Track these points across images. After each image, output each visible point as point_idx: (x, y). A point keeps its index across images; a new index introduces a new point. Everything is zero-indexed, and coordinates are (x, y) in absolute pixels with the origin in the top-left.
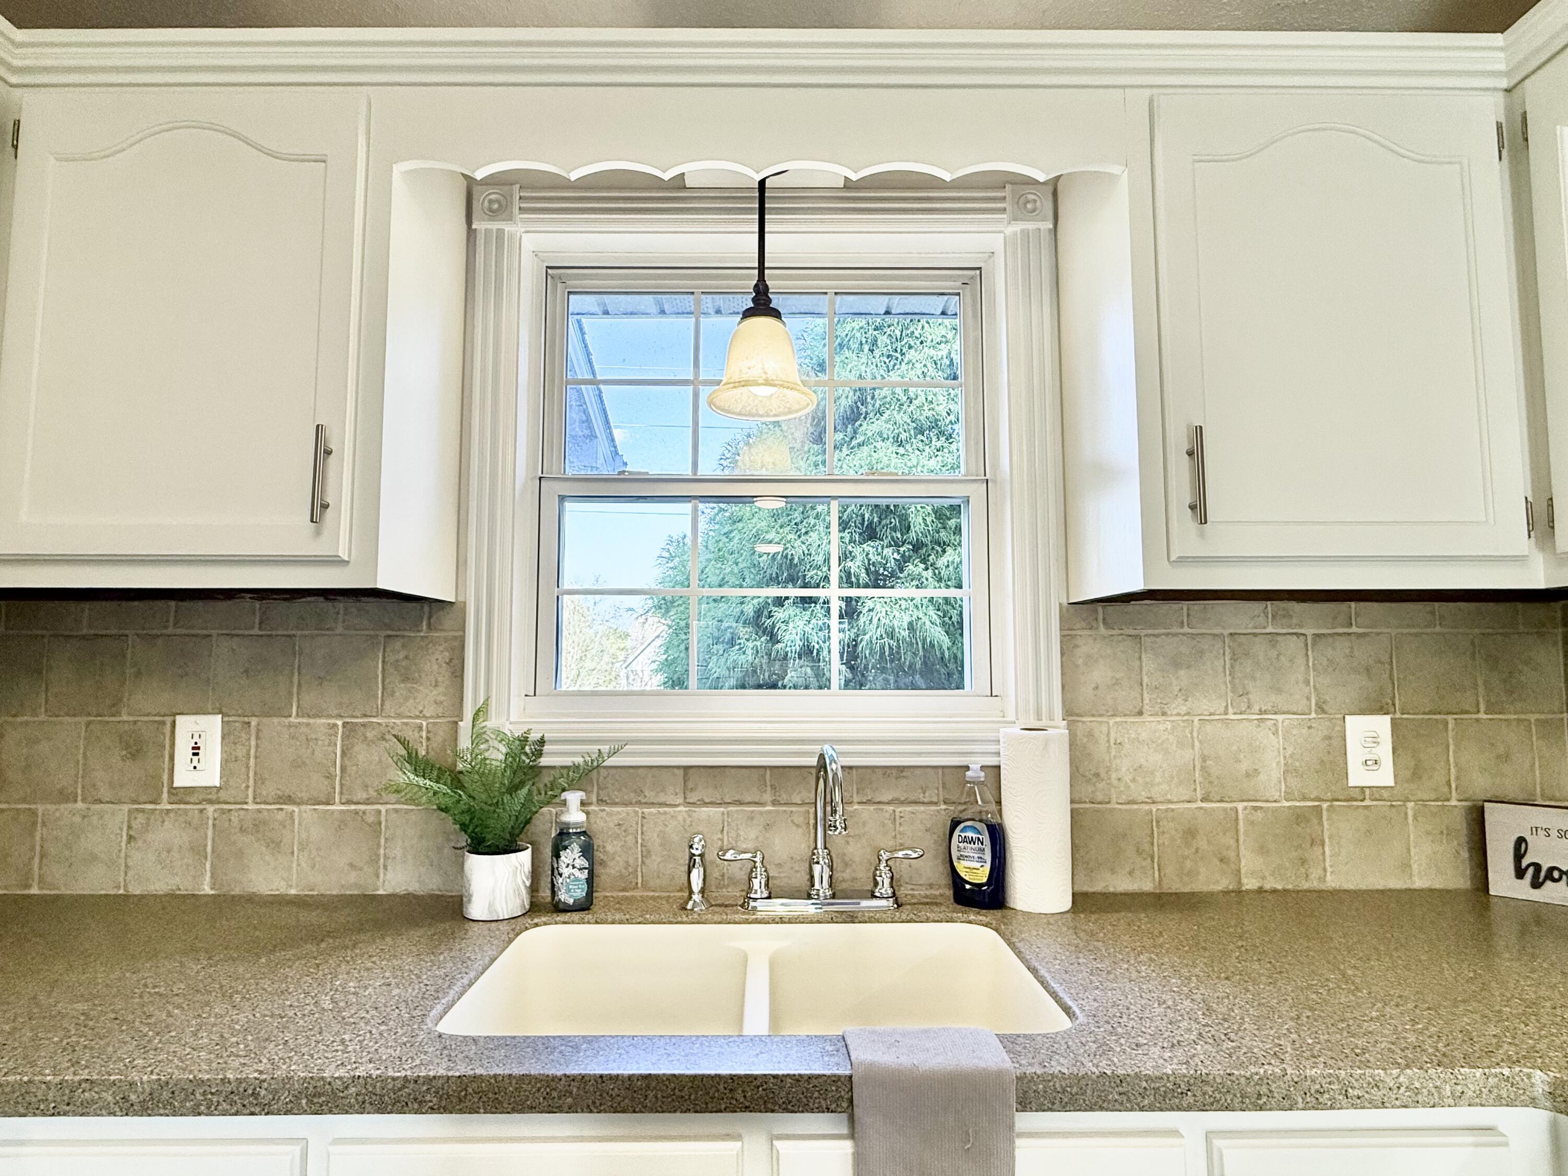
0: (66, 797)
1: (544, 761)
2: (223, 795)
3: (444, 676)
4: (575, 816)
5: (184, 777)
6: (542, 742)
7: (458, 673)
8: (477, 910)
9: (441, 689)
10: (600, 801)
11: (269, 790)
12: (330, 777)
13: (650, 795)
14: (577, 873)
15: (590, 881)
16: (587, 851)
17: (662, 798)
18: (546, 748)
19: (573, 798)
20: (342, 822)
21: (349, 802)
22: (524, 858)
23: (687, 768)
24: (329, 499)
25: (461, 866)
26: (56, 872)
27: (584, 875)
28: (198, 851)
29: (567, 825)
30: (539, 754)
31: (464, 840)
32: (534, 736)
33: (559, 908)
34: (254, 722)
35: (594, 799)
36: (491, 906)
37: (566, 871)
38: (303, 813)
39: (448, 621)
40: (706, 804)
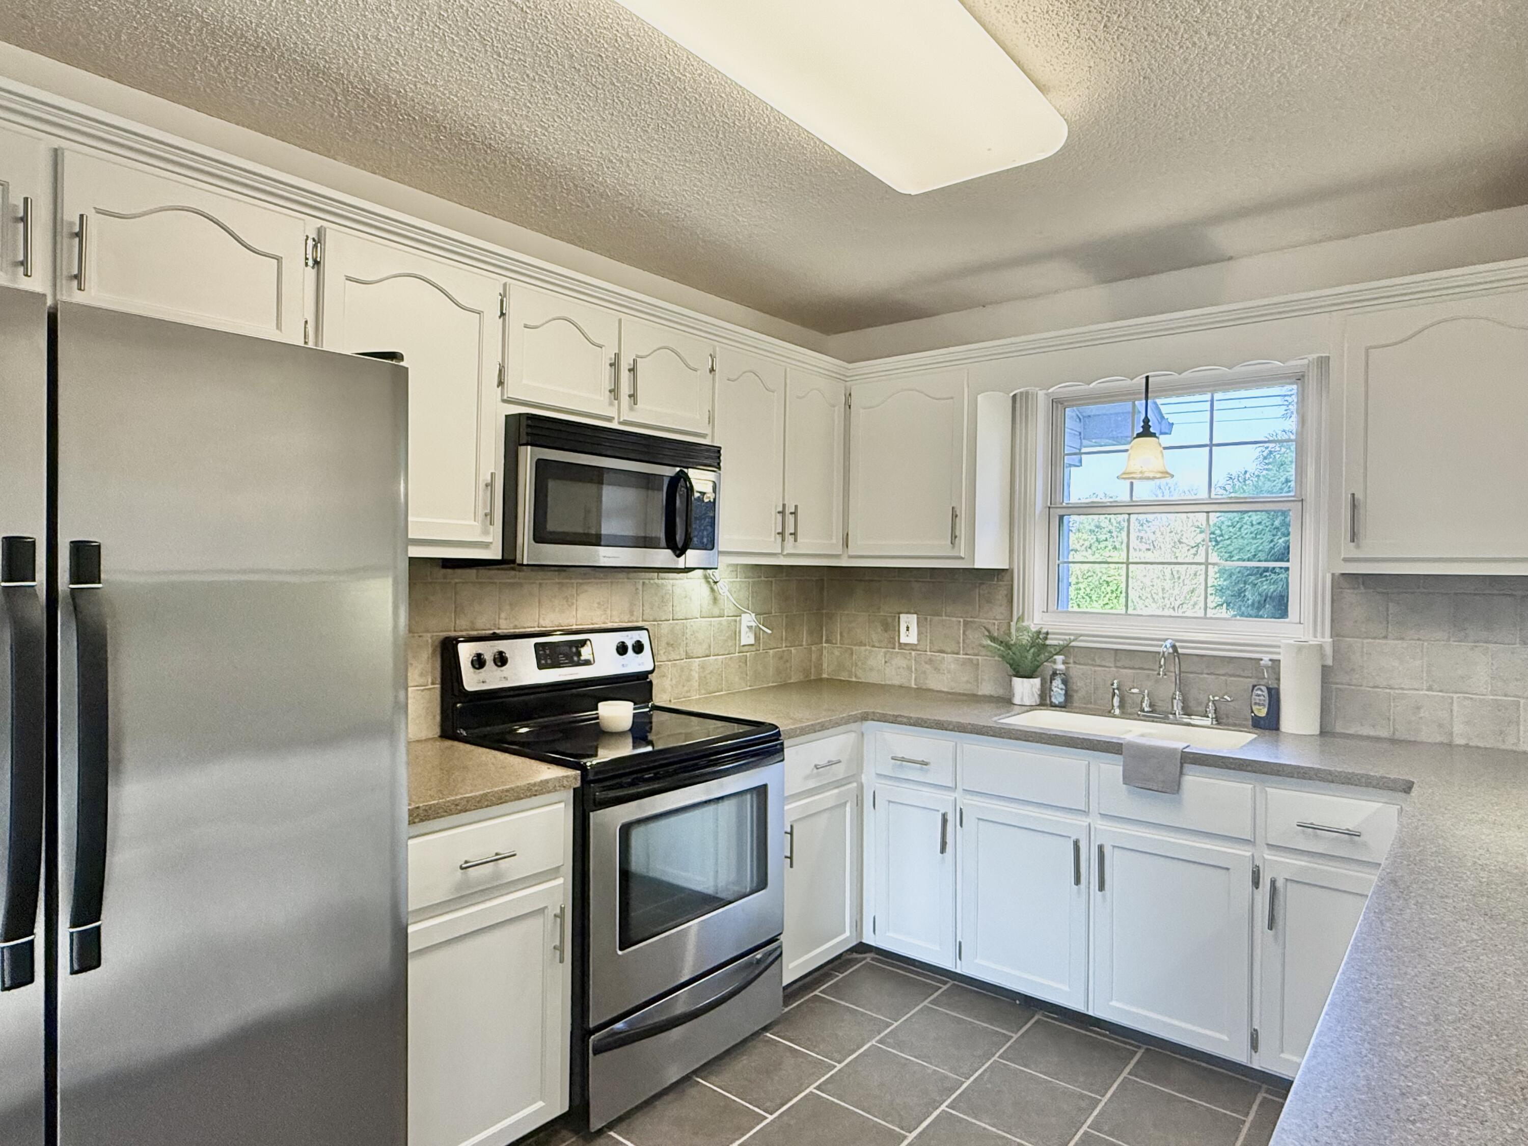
0: (861, 644)
1: (1048, 642)
2: (918, 647)
3: (1005, 602)
4: (1060, 667)
5: (903, 640)
6: (1047, 633)
7: (1011, 601)
8: (1017, 700)
9: (1003, 607)
10: (1075, 663)
11: (936, 648)
12: (959, 643)
13: (1098, 662)
14: (1060, 691)
15: (1066, 694)
16: (1065, 682)
17: (1104, 663)
18: (1049, 636)
19: (1059, 658)
20: (964, 663)
21: (967, 654)
22: (1037, 682)
23: (1117, 650)
24: (957, 534)
25: (1011, 681)
26: (860, 673)
27: (1063, 692)
28: (909, 668)
29: (1056, 670)
30: (1046, 639)
31: (1011, 672)
32: (1044, 630)
33: (1053, 706)
34: (929, 617)
35: (1071, 661)
36: (1022, 699)
37: (1055, 689)
38: (949, 657)
39: (1007, 577)
40: (1125, 668)
